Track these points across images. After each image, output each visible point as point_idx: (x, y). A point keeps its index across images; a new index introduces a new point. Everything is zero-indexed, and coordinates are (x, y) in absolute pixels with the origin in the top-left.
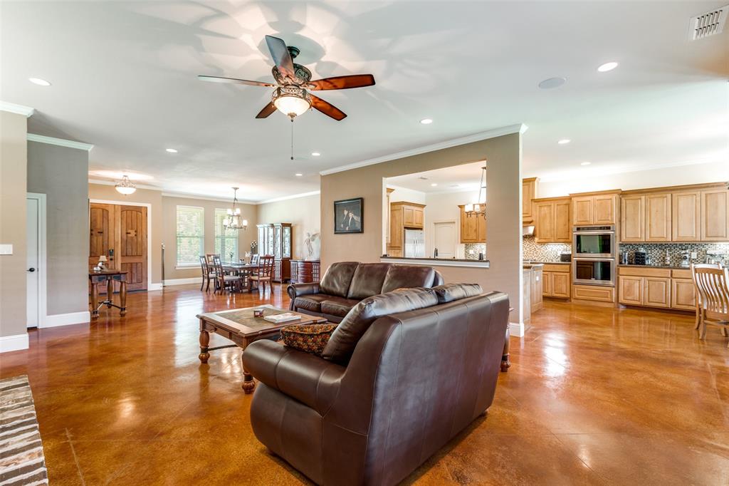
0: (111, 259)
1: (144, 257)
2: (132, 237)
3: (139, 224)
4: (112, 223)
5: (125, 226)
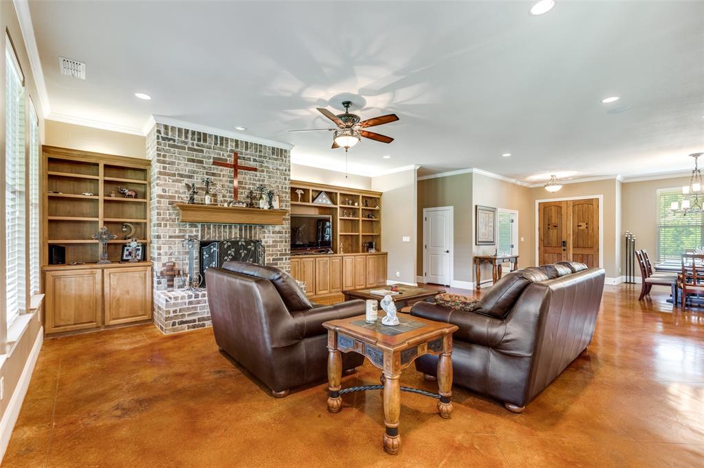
0: (564, 250)
1: (595, 249)
2: (583, 230)
3: (590, 216)
4: (564, 217)
5: (576, 219)
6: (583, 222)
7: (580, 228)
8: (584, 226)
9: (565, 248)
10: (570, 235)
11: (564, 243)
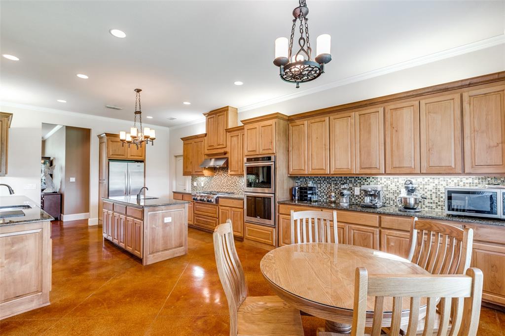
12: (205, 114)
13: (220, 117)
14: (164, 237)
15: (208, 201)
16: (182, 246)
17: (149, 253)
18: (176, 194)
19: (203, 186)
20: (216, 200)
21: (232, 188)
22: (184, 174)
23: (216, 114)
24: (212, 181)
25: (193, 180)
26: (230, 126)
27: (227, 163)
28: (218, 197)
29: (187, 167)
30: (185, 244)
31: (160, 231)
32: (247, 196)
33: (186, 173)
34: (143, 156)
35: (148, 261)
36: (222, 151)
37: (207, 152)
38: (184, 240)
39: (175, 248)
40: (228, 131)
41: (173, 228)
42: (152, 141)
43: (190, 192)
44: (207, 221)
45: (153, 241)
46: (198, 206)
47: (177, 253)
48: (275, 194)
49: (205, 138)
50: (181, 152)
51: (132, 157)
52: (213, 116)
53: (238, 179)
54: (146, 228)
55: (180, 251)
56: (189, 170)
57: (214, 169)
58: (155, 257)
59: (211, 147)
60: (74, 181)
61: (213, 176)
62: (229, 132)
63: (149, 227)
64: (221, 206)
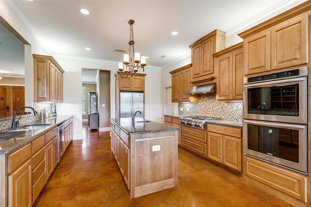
2: (18, 101)
3: (22, 95)
4: (8, 95)
5: (15, 95)
6: (18, 97)
7: (16, 100)
8: (19, 99)
9: (8, 110)
10: (11, 103)
11: (8, 108)
12: (190, 47)
13: (206, 44)
14: (152, 167)
15: (196, 125)
16: (171, 178)
17: (136, 185)
18: (167, 118)
19: (188, 111)
20: (204, 125)
21: (219, 113)
22: (173, 101)
23: (201, 43)
24: (197, 107)
25: (179, 106)
26: (218, 49)
27: (215, 88)
28: (206, 122)
29: (175, 96)
30: (175, 175)
31: (147, 161)
32: (248, 124)
33: (174, 100)
34: (143, 88)
35: (135, 195)
36: (210, 76)
37: (193, 80)
38: (173, 171)
39: (165, 179)
40: (216, 55)
41: (162, 157)
42: (143, 68)
43: (178, 116)
44: (194, 144)
45: (141, 171)
46: (185, 129)
47: (166, 185)
48: (307, 125)
49: (191, 68)
50: (170, 84)
51: (135, 89)
52: (198, 46)
53: (226, 105)
54: (133, 157)
55: (170, 183)
56: (177, 97)
57: (199, 96)
58: (143, 189)
59: (197, 75)
60: (104, 106)
61: (197, 102)
62: (217, 57)
63: (136, 156)
64: (210, 132)
